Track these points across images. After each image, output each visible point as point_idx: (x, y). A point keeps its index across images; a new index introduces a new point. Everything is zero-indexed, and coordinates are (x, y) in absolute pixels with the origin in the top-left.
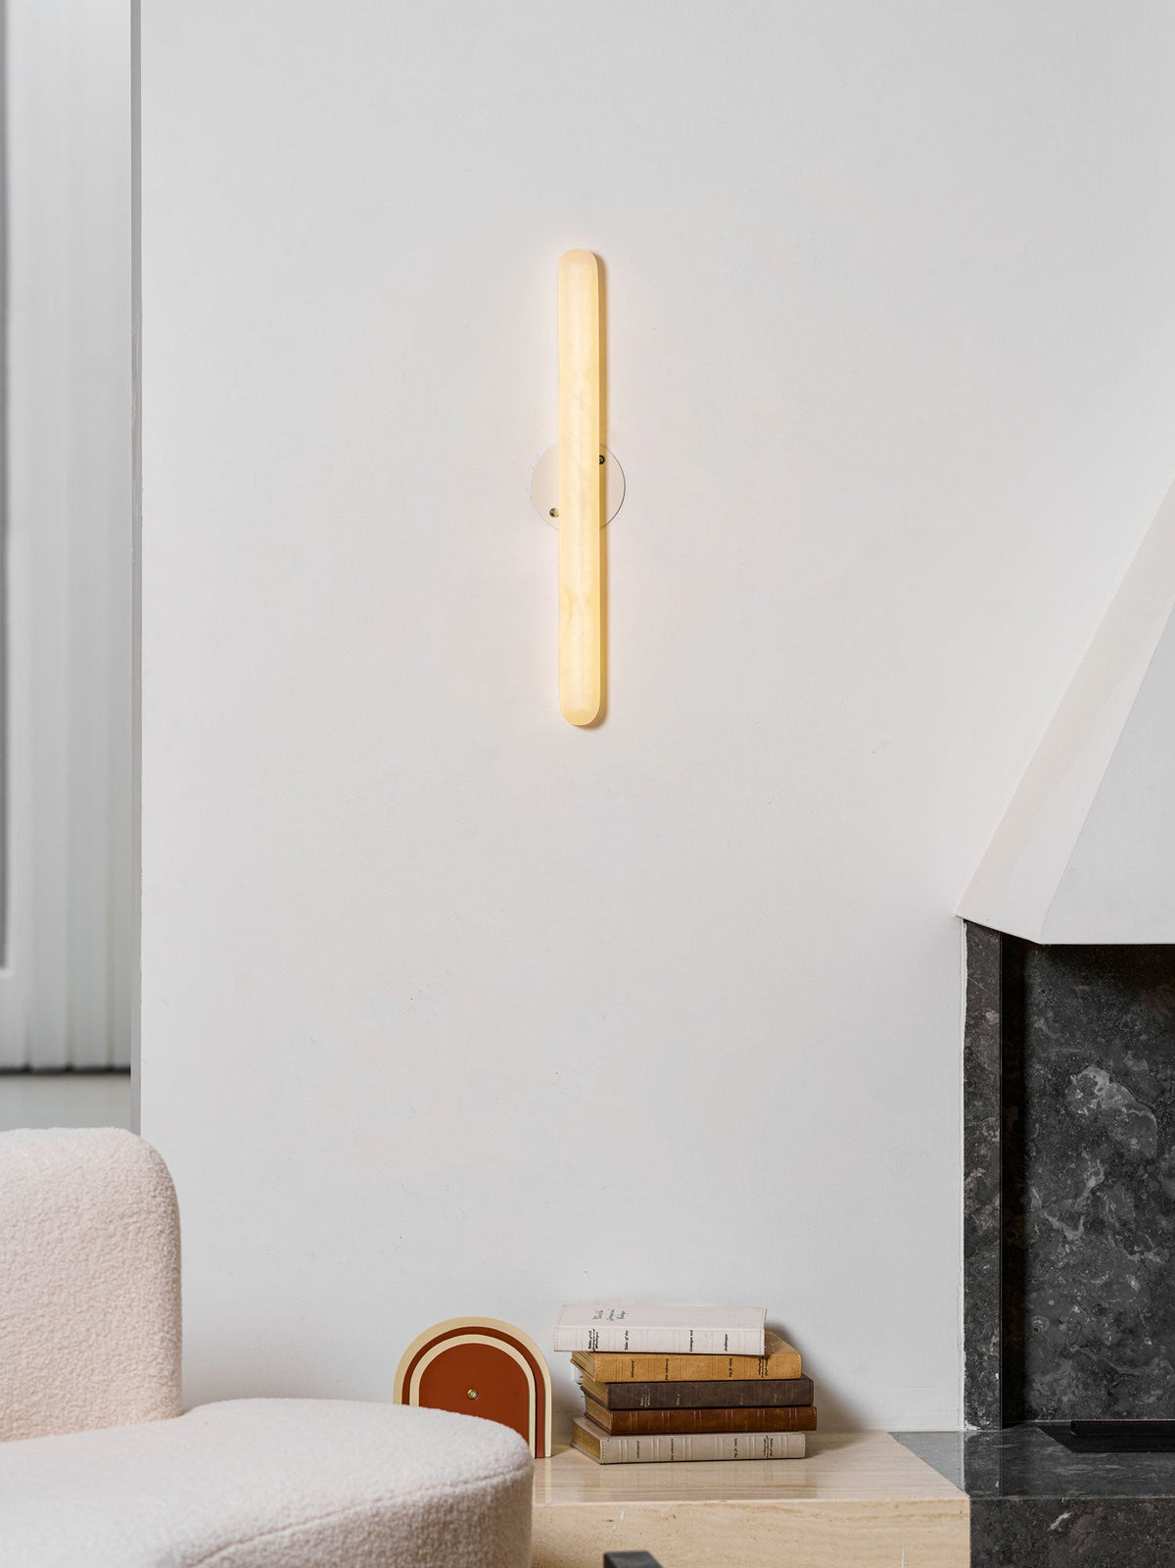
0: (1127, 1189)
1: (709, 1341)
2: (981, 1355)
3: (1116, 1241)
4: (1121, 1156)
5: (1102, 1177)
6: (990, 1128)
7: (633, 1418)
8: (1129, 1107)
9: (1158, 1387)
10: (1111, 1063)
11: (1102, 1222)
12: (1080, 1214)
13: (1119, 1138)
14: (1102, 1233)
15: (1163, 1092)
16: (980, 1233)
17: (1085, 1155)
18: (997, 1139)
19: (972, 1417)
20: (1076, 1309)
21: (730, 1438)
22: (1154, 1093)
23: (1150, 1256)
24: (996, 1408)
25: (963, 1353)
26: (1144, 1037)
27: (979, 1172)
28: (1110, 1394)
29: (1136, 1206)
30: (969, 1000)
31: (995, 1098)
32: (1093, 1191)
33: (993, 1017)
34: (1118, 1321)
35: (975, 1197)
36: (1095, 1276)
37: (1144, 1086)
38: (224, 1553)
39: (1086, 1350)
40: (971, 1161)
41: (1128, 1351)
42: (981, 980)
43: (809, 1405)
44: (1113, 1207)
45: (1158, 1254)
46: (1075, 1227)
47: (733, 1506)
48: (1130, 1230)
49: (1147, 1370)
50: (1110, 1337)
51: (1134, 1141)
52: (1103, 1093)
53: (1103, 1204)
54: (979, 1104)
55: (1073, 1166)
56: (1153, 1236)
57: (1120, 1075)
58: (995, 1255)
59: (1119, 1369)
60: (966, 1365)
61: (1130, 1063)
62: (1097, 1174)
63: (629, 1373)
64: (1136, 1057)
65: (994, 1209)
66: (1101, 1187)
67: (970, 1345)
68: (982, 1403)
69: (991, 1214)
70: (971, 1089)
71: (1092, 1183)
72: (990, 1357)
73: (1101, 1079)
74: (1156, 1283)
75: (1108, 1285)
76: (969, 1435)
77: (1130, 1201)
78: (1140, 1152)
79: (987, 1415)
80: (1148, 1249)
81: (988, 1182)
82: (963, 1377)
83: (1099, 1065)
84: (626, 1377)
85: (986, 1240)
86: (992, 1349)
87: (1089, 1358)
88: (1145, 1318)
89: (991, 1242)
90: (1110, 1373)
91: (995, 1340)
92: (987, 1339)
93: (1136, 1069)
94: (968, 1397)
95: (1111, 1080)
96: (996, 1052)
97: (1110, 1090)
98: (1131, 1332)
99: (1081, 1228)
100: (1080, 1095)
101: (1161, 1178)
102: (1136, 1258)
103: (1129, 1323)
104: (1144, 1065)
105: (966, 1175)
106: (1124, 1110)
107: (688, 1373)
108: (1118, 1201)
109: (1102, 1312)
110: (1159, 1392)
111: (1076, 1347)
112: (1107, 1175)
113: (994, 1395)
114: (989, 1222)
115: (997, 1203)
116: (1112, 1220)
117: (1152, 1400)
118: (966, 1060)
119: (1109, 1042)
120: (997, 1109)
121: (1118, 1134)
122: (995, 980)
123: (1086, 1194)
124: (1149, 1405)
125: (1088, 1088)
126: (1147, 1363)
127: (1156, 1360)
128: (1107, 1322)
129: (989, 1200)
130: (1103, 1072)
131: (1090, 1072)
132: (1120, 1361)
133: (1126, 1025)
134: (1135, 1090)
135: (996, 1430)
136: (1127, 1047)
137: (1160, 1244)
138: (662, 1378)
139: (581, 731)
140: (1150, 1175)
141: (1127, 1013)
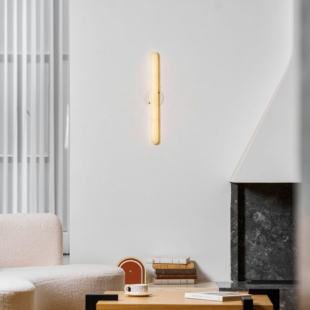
0: (265, 236)
1: (176, 261)
2: (234, 267)
3: (263, 246)
4: (264, 229)
5: (260, 233)
6: (236, 223)
7: (161, 276)
8: (265, 220)
9: (271, 275)
10: (262, 211)
11: (260, 242)
12: (255, 241)
13: (263, 226)
14: (260, 244)
15: (272, 217)
16: (234, 243)
17: (256, 229)
18: (237, 225)
19: (232, 279)
20: (255, 259)
21: (179, 280)
22: (270, 217)
23: (269, 249)
24: (237, 277)
25: (230, 267)
26: (268, 206)
27: (234, 232)
28: (261, 276)
29: (267, 239)
30: (231, 198)
31: (237, 217)
32: (258, 236)
33: (236, 201)
34: (263, 262)
35: (233, 236)
36: (258, 253)
37: (268, 216)
38: (54, 280)
39: (257, 268)
40: (232, 229)
41: (265, 268)
42: (234, 194)
43: (196, 274)
44: (262, 239)
45: (271, 249)
46: (254, 243)
47: (173, 289)
48: (265, 244)
49: (269, 271)
50: (261, 265)
51: (266, 226)
52: (260, 217)
53: (260, 239)
54: (233, 218)
55: (254, 231)
56: (270, 245)
57: (263, 214)
58: (237, 248)
59: (263, 271)
60: (231, 269)
61: (265, 211)
62: (259, 233)
63: (160, 267)
64: (267, 210)
65: (237, 239)
66: (259, 235)
67: (232, 265)
68: (234, 277)
69: (236, 240)
70: (232, 215)
71: (258, 235)
72: (236, 268)
73: (260, 214)
74: (271, 254)
75: (261, 255)
76: (232, 283)
77: (265, 238)
78: (267, 229)
79: (235, 279)
80: (269, 248)
81: (235, 233)
82: (230, 271)
83: (259, 211)
84: (160, 268)
85: (235, 245)
86: (236, 266)
87: (257, 269)
88: (269, 261)
89: (236, 245)
90: (261, 272)
91: (237, 264)
92: (235, 264)
93: (266, 212)
94: (231, 275)
95: (262, 215)
96: (237, 208)
97: (261, 216)
98: (266, 264)
99: (256, 243)
100: (255, 217)
101: (271, 234)
102: (267, 249)
103: (265, 262)
104: (268, 212)
105: (231, 232)
106: (264, 220)
107: (172, 267)
108: (263, 238)
109: (260, 260)
110: (271, 276)
111: (255, 267)
112: (261, 233)
113: (236, 275)
114: (236, 241)
115: (237, 237)
116: (262, 242)
117: (270, 277)
118: (231, 210)
119: (261, 207)
120: (237, 219)
121: (263, 225)
122: (237, 194)
123: (257, 237)
124: (269, 278)
125: (257, 216)
126: (269, 270)
127: (271, 269)
128: (261, 262)
129: (236, 237)
130: (260, 213)
131: (257, 213)
132: (263, 269)
133: (264, 204)
134: (266, 216)
135: (237, 282)
136: (265, 208)
137: (271, 247)
138: (167, 268)
139: (155, 145)
140: (270, 233)
141: (265, 201)
